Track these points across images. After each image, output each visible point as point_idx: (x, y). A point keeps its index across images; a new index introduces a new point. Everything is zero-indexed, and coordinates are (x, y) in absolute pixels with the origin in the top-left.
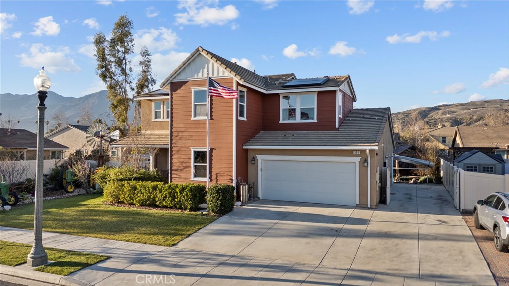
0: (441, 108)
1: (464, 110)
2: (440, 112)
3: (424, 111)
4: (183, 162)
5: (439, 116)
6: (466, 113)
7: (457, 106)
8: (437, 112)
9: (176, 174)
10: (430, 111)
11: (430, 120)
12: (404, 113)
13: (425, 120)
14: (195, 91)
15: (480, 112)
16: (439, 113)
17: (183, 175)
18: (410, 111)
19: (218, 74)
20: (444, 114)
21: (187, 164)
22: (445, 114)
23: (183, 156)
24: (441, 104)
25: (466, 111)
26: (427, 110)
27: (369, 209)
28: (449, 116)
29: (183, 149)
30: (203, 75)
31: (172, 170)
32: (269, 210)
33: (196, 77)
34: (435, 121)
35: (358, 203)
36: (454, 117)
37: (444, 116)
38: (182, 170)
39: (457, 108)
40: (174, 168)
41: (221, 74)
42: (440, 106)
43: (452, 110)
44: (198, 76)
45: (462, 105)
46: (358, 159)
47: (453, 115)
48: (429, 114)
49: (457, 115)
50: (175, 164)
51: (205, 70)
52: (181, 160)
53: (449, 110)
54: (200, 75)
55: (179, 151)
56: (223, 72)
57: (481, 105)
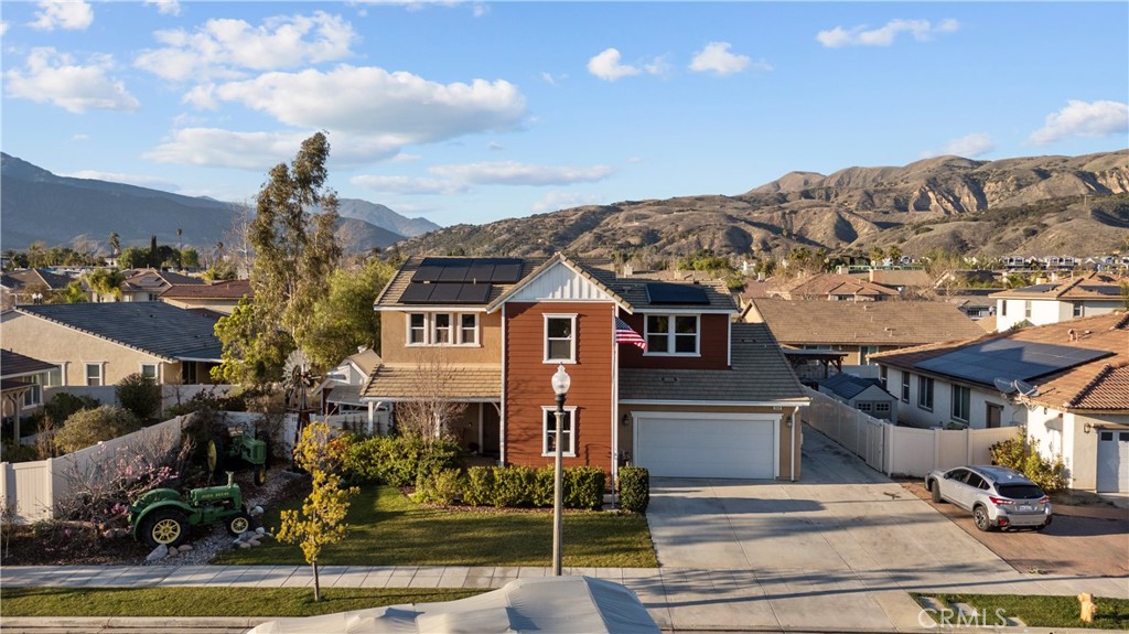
0: (622, 207)
1: (662, 212)
2: (622, 216)
3: (594, 213)
4: (527, 428)
5: (620, 224)
6: (665, 220)
7: (650, 205)
8: (617, 215)
9: (515, 448)
10: (604, 213)
11: (604, 231)
12: (555, 215)
13: (595, 231)
14: (550, 320)
15: (690, 217)
16: (620, 219)
17: (528, 450)
18: (568, 210)
19: (589, 295)
20: (628, 219)
21: (536, 432)
22: (631, 221)
23: (525, 419)
24: (623, 200)
25: (665, 216)
26: (598, 210)
27: (794, 482)
28: (637, 224)
29: (528, 408)
30: (562, 296)
31: (506, 441)
32: (684, 498)
33: (550, 297)
34: (613, 234)
35: (777, 474)
36: (646, 227)
37: (629, 225)
38: (526, 440)
39: (651, 208)
40: (510, 438)
41: (594, 296)
42: (620, 204)
43: (643, 211)
44: (553, 296)
45: (659, 203)
46: (778, 417)
47: (644, 223)
48: (603, 219)
49: (650, 223)
50: (513, 433)
51: (567, 288)
52: (524, 425)
53: (637, 211)
54: (558, 295)
55: (520, 410)
56: (598, 293)
57: (690, 204)
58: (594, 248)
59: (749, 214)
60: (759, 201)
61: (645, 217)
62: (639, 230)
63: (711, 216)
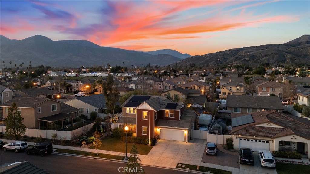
1: (257, 50)
2: (244, 51)
5: (243, 54)
6: (258, 52)
8: (242, 51)
11: (238, 56)
13: (235, 56)
20: (246, 52)
27: (187, 142)
30: (145, 108)
31: (137, 132)
34: (241, 57)
35: (184, 141)
36: (251, 55)
37: (246, 54)
39: (253, 49)
47: (251, 53)
48: (238, 53)
49: (253, 53)
53: (249, 50)
55: (139, 127)
57: (267, 47)
58: (235, 61)
59: (287, 50)
60: (291, 45)
61: (251, 51)
62: (249, 55)
63: (273, 51)
